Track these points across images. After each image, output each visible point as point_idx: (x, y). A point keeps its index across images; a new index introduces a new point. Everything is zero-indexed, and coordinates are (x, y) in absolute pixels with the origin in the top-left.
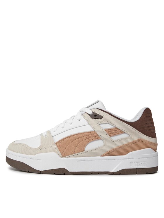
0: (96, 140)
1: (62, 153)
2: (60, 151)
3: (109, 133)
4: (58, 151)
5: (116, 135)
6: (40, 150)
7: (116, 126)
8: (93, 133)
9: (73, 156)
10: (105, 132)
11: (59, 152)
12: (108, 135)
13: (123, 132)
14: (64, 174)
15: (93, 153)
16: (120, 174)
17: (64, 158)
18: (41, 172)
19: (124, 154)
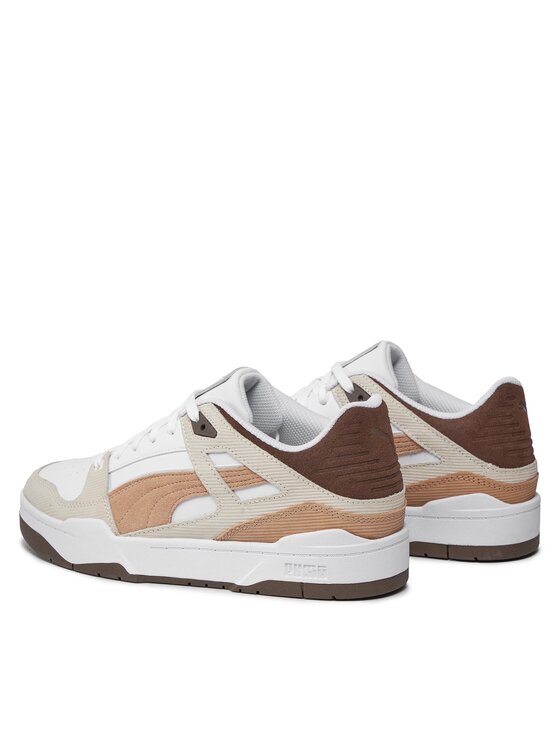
0: (197, 497)
1: (117, 522)
2: (114, 516)
3: (229, 479)
4: (111, 517)
5: (247, 488)
6: (77, 508)
7: (245, 463)
8: (189, 476)
9: (144, 535)
10: (218, 476)
11: (112, 521)
12: (226, 485)
13: (264, 481)
14: (120, 579)
15: (193, 531)
16: (258, 593)
17: (122, 538)
18: (73, 567)
19: (270, 538)
